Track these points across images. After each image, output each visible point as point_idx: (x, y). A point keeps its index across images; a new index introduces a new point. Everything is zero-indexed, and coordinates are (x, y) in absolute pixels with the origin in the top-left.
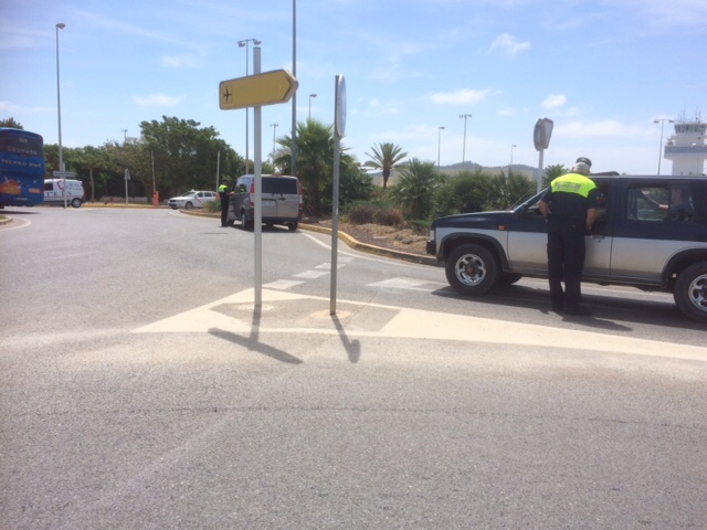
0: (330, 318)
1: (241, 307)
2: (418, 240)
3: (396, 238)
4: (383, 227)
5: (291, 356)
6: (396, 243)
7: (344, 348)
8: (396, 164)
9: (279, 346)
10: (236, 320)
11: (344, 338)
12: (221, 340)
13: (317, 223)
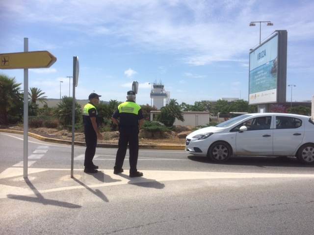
0: (72, 179)
1: (15, 180)
2: (77, 135)
3: (63, 134)
4: (50, 129)
5: (72, 204)
6: (64, 137)
7: (95, 195)
8: (39, 97)
9: (60, 199)
10: (20, 188)
11: (90, 189)
12: (21, 201)
13: (8, 128)
